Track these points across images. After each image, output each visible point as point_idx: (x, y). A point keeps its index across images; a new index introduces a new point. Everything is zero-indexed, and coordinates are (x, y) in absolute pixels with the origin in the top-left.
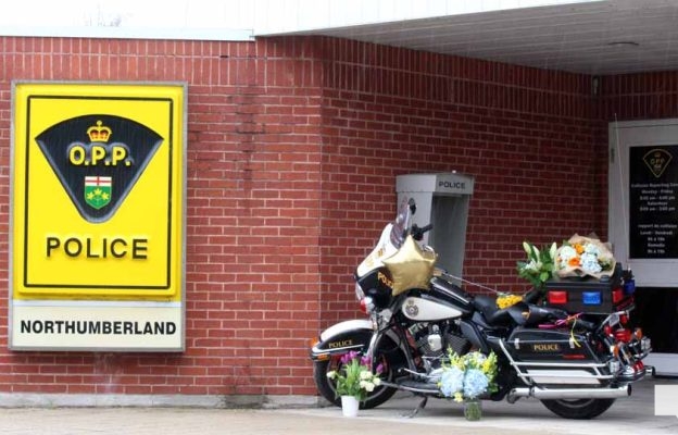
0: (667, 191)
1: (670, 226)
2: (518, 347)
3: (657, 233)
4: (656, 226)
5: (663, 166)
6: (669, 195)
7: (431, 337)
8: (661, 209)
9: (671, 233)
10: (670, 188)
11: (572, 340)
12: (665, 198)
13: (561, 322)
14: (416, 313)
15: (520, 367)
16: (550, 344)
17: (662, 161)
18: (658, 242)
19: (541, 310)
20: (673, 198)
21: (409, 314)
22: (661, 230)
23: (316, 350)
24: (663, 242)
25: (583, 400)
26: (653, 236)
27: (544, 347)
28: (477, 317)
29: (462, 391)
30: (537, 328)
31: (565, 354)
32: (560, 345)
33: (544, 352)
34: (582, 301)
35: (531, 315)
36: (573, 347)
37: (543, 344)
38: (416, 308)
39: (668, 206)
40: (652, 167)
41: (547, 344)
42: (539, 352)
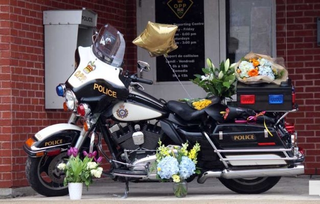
0: (189, 29)
1: (192, 56)
2: (221, 138)
3: (180, 61)
4: (179, 56)
5: (185, 9)
6: (191, 32)
7: (135, 134)
8: (184, 43)
9: (193, 61)
10: (192, 27)
11: (266, 131)
12: (188, 34)
13: (251, 118)
14: (125, 115)
15: (222, 153)
16: (247, 134)
17: (184, 5)
18: (181, 69)
19: (237, 110)
20: (195, 34)
21: (120, 116)
22: (185, 59)
23: (34, 148)
24: (186, 68)
25: (260, 178)
26: (177, 64)
27: (242, 138)
28: (171, 117)
29: (178, 174)
30: (235, 123)
31: (260, 142)
32: (256, 135)
33: (242, 141)
34: (268, 101)
35: (229, 114)
36: (266, 136)
37: (242, 135)
38: (126, 111)
39: (190, 40)
40: (176, 10)
41: (245, 135)
42: (238, 141)
